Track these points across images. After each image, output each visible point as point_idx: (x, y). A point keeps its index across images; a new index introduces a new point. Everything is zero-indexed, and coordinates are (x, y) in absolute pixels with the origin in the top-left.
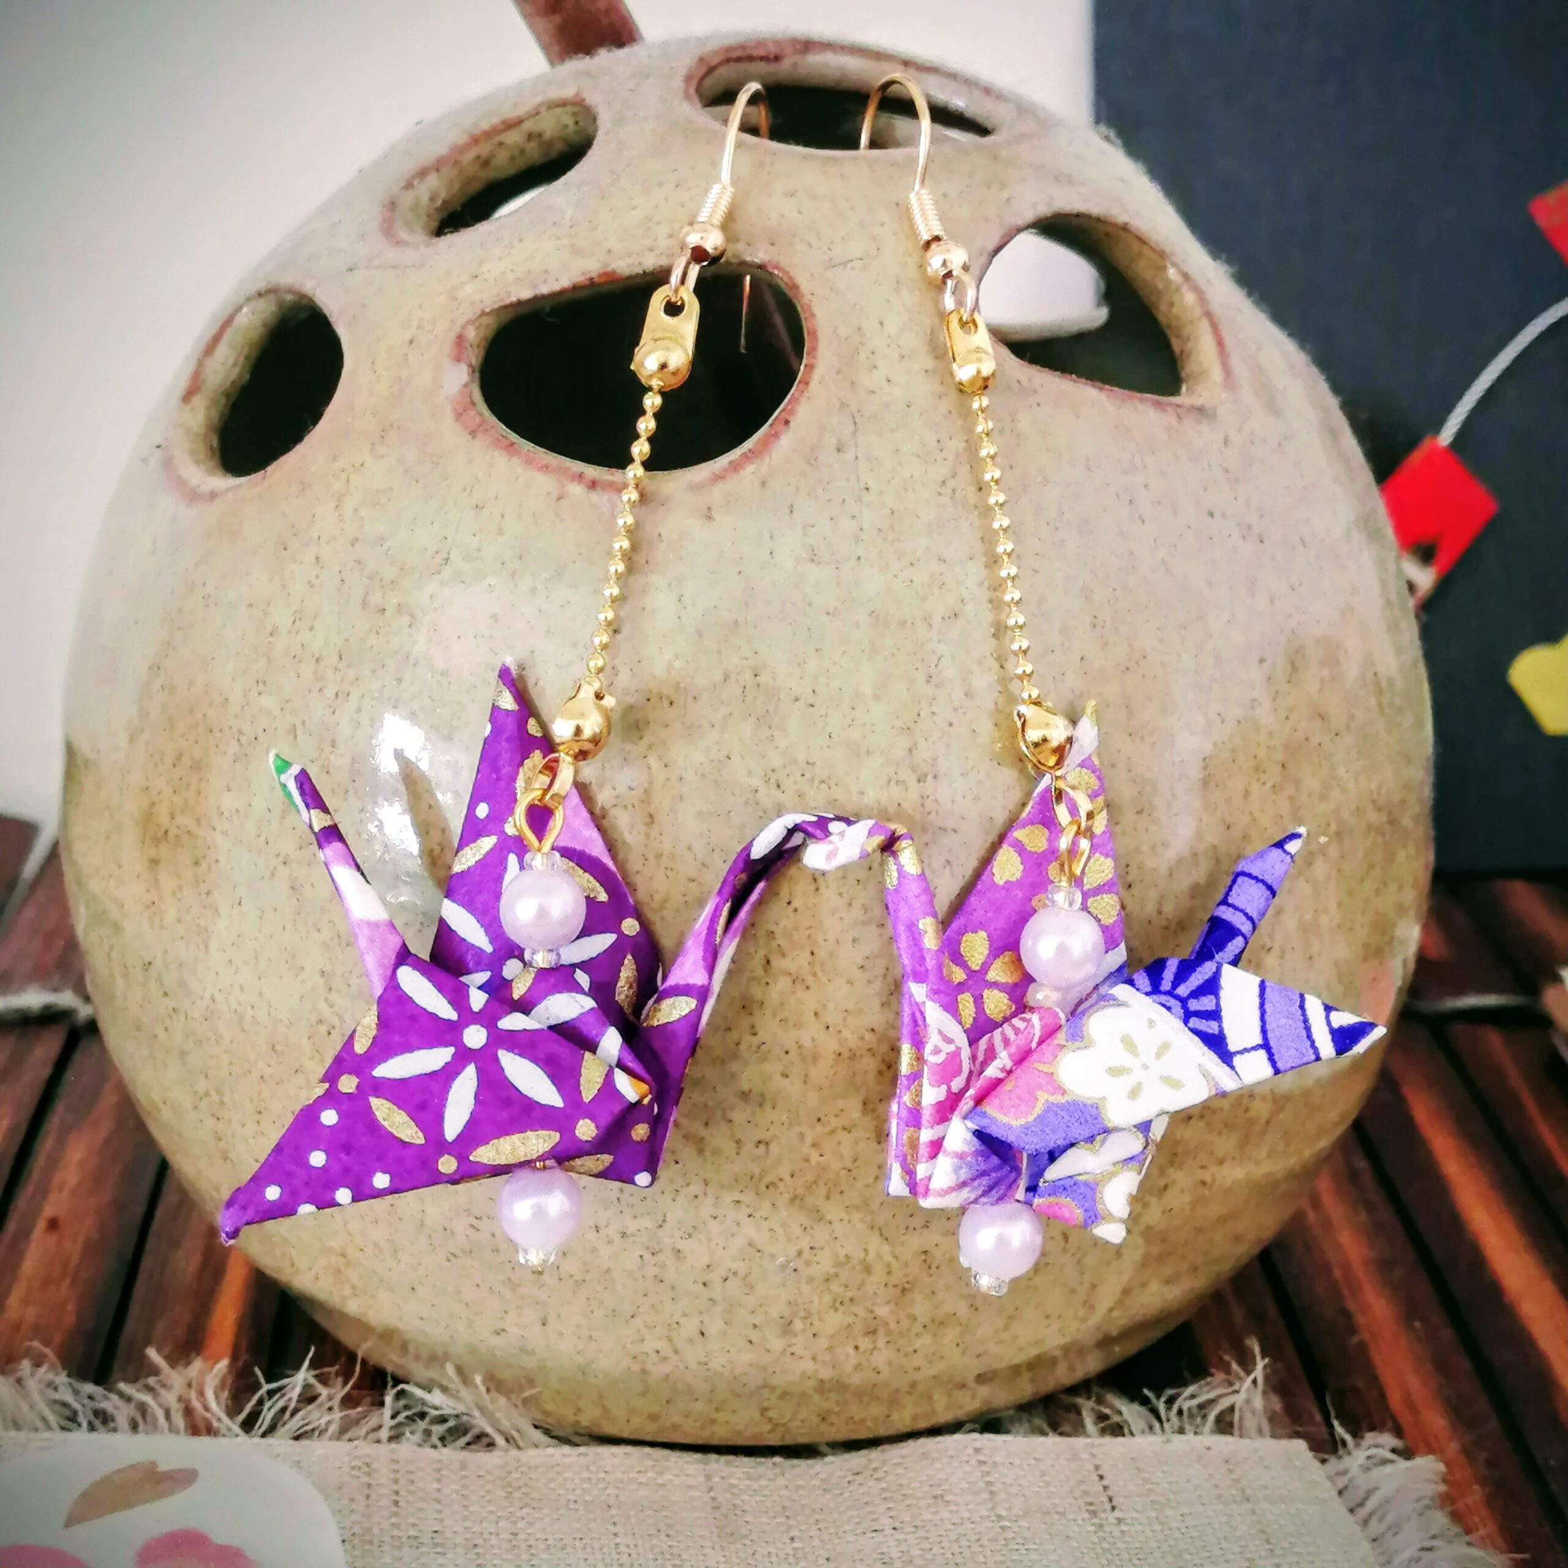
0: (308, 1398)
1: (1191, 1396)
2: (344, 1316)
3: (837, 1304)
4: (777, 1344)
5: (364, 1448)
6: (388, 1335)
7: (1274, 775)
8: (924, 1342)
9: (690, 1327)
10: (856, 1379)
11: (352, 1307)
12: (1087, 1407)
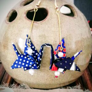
0: (14, 86)
1: (75, 87)
2: (17, 80)
3: (50, 78)
4: (46, 81)
5: (17, 89)
6: (20, 81)
7: (80, 42)
8: (56, 81)
9: (40, 80)
10: (52, 84)
11: (18, 79)
12: (68, 87)
